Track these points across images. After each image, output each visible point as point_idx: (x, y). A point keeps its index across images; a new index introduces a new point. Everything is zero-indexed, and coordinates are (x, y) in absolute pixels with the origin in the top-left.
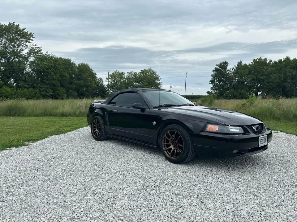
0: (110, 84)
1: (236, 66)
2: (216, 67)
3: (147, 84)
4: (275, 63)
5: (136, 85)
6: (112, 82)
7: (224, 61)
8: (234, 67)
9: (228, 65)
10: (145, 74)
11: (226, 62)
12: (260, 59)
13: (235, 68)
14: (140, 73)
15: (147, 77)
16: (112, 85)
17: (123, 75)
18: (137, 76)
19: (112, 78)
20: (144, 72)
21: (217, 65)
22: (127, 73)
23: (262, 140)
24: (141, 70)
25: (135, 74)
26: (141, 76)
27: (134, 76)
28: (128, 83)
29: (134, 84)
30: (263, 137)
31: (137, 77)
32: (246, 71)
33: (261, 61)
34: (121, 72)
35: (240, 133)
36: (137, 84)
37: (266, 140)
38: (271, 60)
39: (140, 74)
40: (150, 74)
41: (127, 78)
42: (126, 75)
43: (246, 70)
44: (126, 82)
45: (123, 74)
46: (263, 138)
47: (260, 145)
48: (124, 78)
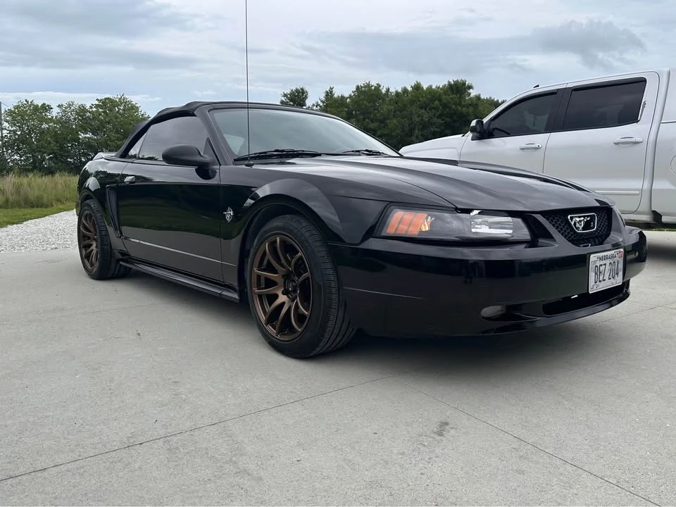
0: (11, 136)
1: (323, 99)
2: (283, 99)
3: (117, 135)
4: (397, 94)
5: (88, 138)
6: (14, 132)
7: (299, 88)
8: (320, 102)
9: (306, 97)
10: (111, 110)
11: (302, 89)
12: (368, 86)
13: (321, 104)
14: (97, 106)
15: (117, 118)
16: (16, 140)
17: (47, 111)
18: (88, 114)
19: (14, 119)
20: (106, 104)
21: (285, 95)
22: (59, 106)
23: (602, 268)
24: (97, 100)
25: (82, 110)
26: (100, 115)
27: (77, 114)
28: (62, 134)
29: (82, 136)
30: (606, 258)
31: (88, 117)
32: (342, 111)
33: (370, 90)
34: (40, 105)
35: (515, 238)
36: (88, 136)
37: (621, 266)
38: (389, 89)
39: (94, 109)
40: (124, 110)
41: (58, 121)
42: (55, 112)
43: (341, 109)
44: (56, 132)
45: (46, 108)
46: (608, 262)
47: (595, 287)
48: (51, 120)
